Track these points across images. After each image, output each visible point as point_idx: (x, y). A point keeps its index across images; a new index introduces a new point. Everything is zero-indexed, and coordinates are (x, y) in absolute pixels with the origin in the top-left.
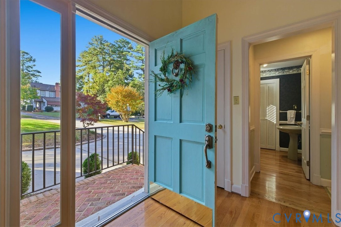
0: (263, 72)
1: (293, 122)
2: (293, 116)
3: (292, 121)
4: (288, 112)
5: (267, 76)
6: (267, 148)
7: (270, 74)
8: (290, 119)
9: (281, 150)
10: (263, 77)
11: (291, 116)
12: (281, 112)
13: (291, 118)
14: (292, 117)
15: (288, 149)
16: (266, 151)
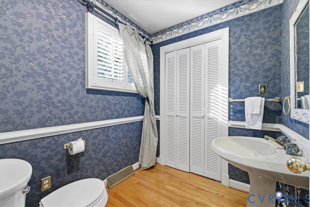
0: (198, 20)
1: (258, 126)
2: (259, 111)
3: (255, 123)
4: (248, 101)
5: (206, 26)
6: (205, 176)
7: (211, 21)
8: (252, 117)
9: (231, 186)
10: (198, 30)
11: (253, 110)
12: (232, 100)
13: (252, 115)
14: (255, 112)
15: (250, 185)
16: (204, 182)
